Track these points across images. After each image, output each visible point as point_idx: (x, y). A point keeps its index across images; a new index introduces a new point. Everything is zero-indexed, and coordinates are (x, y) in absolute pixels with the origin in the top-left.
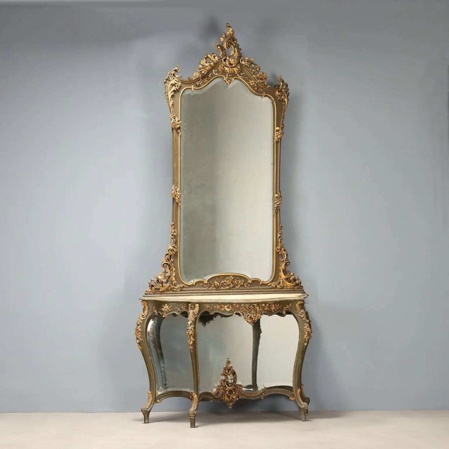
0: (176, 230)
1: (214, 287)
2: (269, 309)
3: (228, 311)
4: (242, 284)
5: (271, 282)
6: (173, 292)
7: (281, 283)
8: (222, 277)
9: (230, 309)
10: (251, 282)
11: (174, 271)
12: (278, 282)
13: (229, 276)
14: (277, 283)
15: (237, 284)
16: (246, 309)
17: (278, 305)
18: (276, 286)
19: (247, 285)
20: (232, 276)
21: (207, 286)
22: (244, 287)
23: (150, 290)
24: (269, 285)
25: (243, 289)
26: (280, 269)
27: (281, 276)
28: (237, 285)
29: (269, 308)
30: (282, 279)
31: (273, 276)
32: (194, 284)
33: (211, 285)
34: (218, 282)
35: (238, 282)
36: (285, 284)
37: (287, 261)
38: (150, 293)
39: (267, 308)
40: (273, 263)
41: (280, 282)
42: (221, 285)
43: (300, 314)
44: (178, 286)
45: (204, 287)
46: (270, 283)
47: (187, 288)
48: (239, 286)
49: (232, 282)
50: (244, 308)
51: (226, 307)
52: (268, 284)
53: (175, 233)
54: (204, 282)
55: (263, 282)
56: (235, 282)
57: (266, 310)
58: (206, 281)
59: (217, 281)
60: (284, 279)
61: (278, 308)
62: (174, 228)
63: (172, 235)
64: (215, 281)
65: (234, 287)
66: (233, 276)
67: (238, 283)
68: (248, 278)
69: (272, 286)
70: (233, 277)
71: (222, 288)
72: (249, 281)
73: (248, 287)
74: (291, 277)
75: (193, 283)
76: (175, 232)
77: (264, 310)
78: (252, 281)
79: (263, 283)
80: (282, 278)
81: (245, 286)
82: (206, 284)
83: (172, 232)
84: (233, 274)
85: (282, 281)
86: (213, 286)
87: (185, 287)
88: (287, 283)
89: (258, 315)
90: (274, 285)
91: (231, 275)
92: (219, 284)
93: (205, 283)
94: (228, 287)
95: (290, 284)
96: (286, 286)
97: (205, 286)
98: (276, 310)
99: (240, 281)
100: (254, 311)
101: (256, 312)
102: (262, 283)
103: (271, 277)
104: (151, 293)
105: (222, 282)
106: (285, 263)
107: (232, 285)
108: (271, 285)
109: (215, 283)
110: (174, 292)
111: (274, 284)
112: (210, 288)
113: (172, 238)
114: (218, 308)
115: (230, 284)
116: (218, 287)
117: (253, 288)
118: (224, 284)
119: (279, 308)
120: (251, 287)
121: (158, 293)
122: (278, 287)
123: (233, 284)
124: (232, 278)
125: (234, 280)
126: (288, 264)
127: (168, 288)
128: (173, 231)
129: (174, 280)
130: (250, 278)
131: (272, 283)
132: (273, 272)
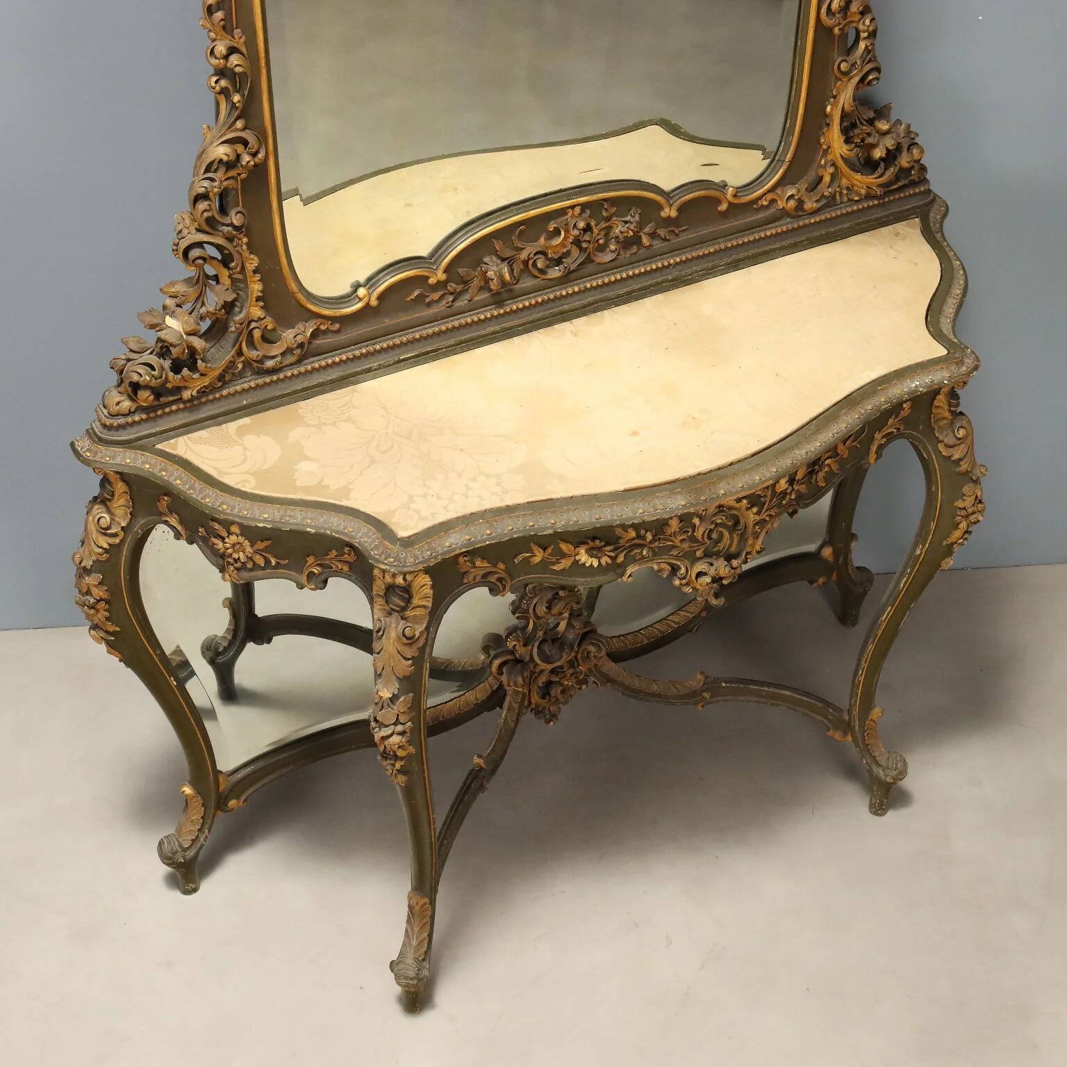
0: (237, 32)
1: (481, 289)
2: (804, 488)
3: (596, 566)
4: (630, 235)
5: (774, 188)
6: (260, 381)
7: (827, 179)
8: (522, 228)
9: (605, 560)
10: (674, 214)
11: (255, 272)
12: (811, 176)
14: (803, 187)
15: (601, 242)
16: (693, 539)
18: (801, 202)
19: (653, 235)
20: (578, 210)
21: (442, 297)
22: (640, 244)
23: (127, 404)
24: (765, 203)
25: (634, 259)
26: (826, 116)
27: (829, 148)
28: (603, 249)
29: (807, 482)
30: (833, 165)
31: (789, 157)
32: (374, 302)
33: (465, 282)
34: (503, 259)
35: (609, 231)
36: (844, 184)
37: (869, 66)
38: (130, 420)
39: (798, 489)
41: (821, 179)
42: (518, 270)
43: (948, 446)
44: (289, 336)
45: (429, 305)
46: (770, 196)
47: (338, 332)
48: (613, 247)
49: (577, 243)
52: (760, 198)
53: (234, 60)
54: (428, 278)
55: (735, 195)
57: (794, 497)
58: (440, 273)
59: (499, 257)
60: (841, 163)
62: (227, 28)
63: (221, 73)
64: (486, 259)
65: (589, 260)
66: (585, 208)
67: (606, 235)
68: (658, 196)
69: (781, 204)
70: (583, 211)
71: (526, 283)
72: (667, 208)
73: (658, 244)
74: (875, 145)
75: (365, 300)
76: (232, 50)
78: (679, 210)
79: (735, 199)
80: (830, 159)
81: (646, 240)
82: (441, 285)
83: (212, 52)
84: (583, 200)
85: (831, 170)
86: (476, 283)
87: (325, 332)
88: (857, 176)
90: (792, 203)
91: (573, 207)
92: (507, 273)
93: (432, 281)
94: (555, 273)
95: (869, 178)
96: (845, 192)
97: (436, 296)
99: (617, 226)
100: (732, 539)
101: (743, 537)
102: (730, 203)
103: (777, 160)
104: (137, 418)
105: (523, 255)
106: (857, 79)
107: (576, 257)
108: (773, 201)
109: (491, 274)
110: (268, 380)
111: (792, 197)
112: (462, 303)
113: (224, 91)
114: (537, 559)
115: (568, 254)
116: (506, 284)
117: (684, 237)
118: (534, 265)
120: (674, 241)
121: (174, 407)
122: (810, 205)
123: (583, 251)
124: (581, 225)
125: (587, 226)
126: (871, 77)
127: (232, 364)
128: (221, 49)
129: (260, 319)
131: (779, 192)
132: (788, 132)
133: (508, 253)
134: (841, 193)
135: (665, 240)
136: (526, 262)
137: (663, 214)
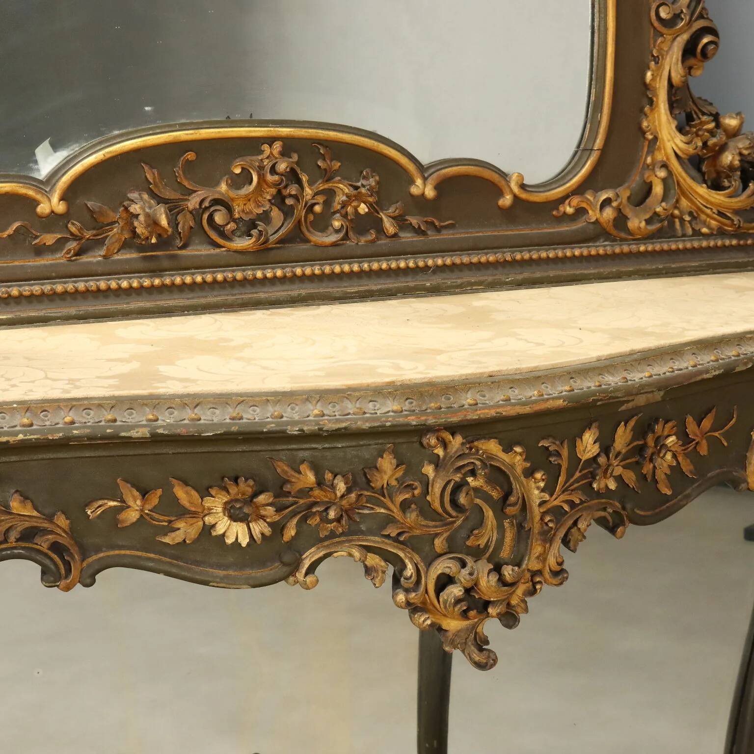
1: (125, 245)
2: (630, 477)
3: (244, 541)
4: (363, 209)
5: (579, 190)
7: (658, 189)
8: (191, 156)
9: (259, 528)
10: (430, 193)
12: (634, 181)
13: (252, 145)
14: (625, 193)
15: (318, 209)
16: (426, 511)
17: (707, 423)
18: (621, 220)
19: (400, 221)
20: (277, 146)
21: (61, 243)
22: (380, 230)
24: (570, 210)
25: (371, 250)
26: (646, 87)
27: (656, 138)
28: (322, 223)
29: (636, 467)
30: (665, 166)
31: (599, 143)
33: (99, 225)
34: (160, 200)
35: (330, 194)
36: (684, 203)
37: (700, 24)
39: (618, 471)
40: (597, 31)
41: (648, 189)
42: (185, 222)
45: (40, 250)
46: (575, 201)
48: (337, 224)
49: (279, 200)
50: (405, 506)
51: (216, 503)
52: (561, 201)
54: (35, 203)
55: (523, 186)
56: (308, 191)
57: (612, 485)
58: (55, 198)
59: (153, 195)
60: (675, 165)
61: (704, 450)
64: (133, 195)
65: (296, 236)
66: (290, 146)
67: (327, 204)
68: (404, 160)
69: (593, 215)
70: (284, 153)
71: (199, 250)
72: (419, 182)
73: (407, 237)
74: (723, 148)
77: (598, 494)
78: (437, 187)
79: (524, 196)
80: (660, 156)
81: (389, 226)
82: (53, 220)
84: (285, 131)
85: (662, 174)
86: (116, 232)
88: (702, 190)
89: (543, 558)
90: (609, 214)
91: (270, 140)
92: (164, 222)
93: (43, 208)
94: (243, 243)
95: (718, 197)
96: (687, 218)
97: (49, 239)
98: (687, 467)
99: (343, 189)
101: (522, 534)
102: (515, 197)
103: (582, 150)
105: (193, 203)
106: (685, 37)
107: (279, 226)
108: (581, 212)
109: (135, 208)
111: (607, 202)
112: (94, 258)
114: (132, 516)
115: (265, 217)
116: (165, 242)
117: (447, 235)
118: (211, 219)
119: (714, 443)
120: (433, 236)
122: (637, 223)
123: (288, 212)
124: (282, 167)
125: (293, 176)
126: (705, 40)
130: (425, 160)
131: (589, 196)
132: (594, 107)
133: (168, 194)
134: (682, 221)
135: (419, 231)
136: (197, 214)
137: (414, 190)
